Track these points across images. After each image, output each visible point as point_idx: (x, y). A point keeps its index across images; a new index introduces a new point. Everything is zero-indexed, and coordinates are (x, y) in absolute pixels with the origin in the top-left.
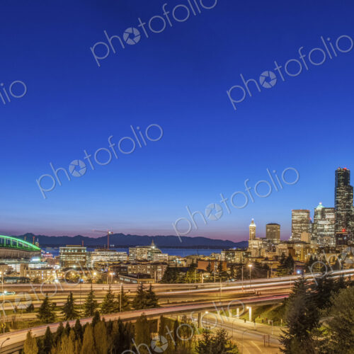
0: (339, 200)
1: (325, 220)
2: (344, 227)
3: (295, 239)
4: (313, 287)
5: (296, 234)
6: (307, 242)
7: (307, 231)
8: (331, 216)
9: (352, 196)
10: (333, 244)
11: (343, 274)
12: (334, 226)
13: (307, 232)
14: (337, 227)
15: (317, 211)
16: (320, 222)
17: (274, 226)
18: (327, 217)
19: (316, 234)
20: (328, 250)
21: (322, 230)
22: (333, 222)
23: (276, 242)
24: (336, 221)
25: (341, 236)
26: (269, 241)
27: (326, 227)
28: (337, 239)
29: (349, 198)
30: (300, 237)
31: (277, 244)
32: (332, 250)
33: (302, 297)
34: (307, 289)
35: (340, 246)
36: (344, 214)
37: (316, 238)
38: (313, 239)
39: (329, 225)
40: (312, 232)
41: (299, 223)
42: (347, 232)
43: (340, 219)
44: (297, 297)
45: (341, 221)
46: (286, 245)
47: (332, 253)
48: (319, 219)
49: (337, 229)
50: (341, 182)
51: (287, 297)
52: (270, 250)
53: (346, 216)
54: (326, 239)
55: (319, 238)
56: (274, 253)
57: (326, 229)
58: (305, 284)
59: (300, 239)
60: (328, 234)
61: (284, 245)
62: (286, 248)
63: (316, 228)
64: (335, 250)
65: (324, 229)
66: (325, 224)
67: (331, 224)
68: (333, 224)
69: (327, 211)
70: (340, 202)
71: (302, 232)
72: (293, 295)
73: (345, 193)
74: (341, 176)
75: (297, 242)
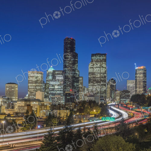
0: (67, 64)
1: (56, 81)
2: (70, 87)
3: (31, 97)
5: (31, 93)
6: (41, 100)
8: (60, 78)
12: (62, 86)
13: (41, 91)
14: (65, 87)
15: (49, 73)
16: (52, 83)
17: (13, 85)
18: (57, 78)
19: (48, 93)
20: (59, 107)
21: (53, 90)
22: (62, 83)
23: (14, 100)
24: (65, 82)
25: (69, 95)
26: (8, 99)
27: (56, 87)
28: (66, 98)
29: (74, 63)
30: (35, 95)
31: (16, 102)
32: (62, 107)
33: (50, 147)
34: (54, 141)
35: (69, 104)
36: (71, 76)
37: (48, 96)
38: (46, 97)
39: (58, 85)
40: (45, 91)
41: (34, 83)
42: (73, 92)
43: (68, 81)
44: (47, 148)
45: (69, 82)
46: (23, 102)
47: (63, 110)
48: (50, 80)
49: (65, 89)
50: (68, 49)
51: (38, 148)
52: (9, 107)
53: (73, 78)
54: (57, 98)
55: (50, 96)
56: (13, 109)
57: (56, 89)
58: (52, 136)
59: (35, 97)
60: (57, 93)
61: (22, 103)
62: (23, 105)
63: (48, 88)
64: (65, 107)
65: (55, 88)
66: (56, 85)
67: (60, 85)
68: (62, 85)
69: (57, 73)
70: (68, 66)
71: (37, 91)
72: (43, 146)
73: (72, 58)
74: (68, 44)
75: (32, 100)
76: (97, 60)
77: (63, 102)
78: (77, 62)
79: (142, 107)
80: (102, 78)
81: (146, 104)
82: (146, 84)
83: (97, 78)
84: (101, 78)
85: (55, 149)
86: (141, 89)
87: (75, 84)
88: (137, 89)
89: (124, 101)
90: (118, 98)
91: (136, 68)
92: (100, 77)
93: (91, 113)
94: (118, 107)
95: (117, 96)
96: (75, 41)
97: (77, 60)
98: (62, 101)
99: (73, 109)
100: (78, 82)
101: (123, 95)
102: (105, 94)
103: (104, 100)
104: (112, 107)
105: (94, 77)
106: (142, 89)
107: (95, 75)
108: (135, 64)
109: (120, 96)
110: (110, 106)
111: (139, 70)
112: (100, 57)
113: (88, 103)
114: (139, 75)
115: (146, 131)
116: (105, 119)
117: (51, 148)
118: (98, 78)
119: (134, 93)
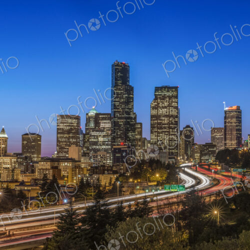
0: (117, 104)
3: (61, 155)
4: (83, 221)
5: (62, 148)
6: (77, 159)
7: (76, 144)
8: (107, 125)
9: (133, 98)
10: (109, 162)
11: (122, 202)
12: (110, 138)
14: (114, 139)
15: (90, 118)
17: (33, 137)
18: (102, 125)
19: (88, 148)
20: (103, 170)
21: (96, 143)
22: (110, 132)
23: (35, 159)
24: (113, 132)
25: (120, 151)
26: (26, 158)
27: (101, 139)
28: (114, 156)
29: (128, 101)
30: (67, 152)
31: (37, 162)
32: (108, 170)
33: (69, 235)
34: (77, 224)
35: (118, 165)
36: (123, 122)
37: (88, 153)
38: (85, 154)
39: (104, 136)
40: (84, 146)
41: (66, 132)
42: (126, 146)
43: (118, 129)
44: (63, 236)
45: (120, 131)
46: (49, 163)
47: (108, 174)
48: (91, 129)
49: (114, 142)
50: (119, 80)
51: (50, 237)
52: (27, 171)
53: (126, 124)
54: (100, 155)
55: (91, 153)
56: (32, 174)
57: (101, 141)
58: (74, 217)
59: (67, 155)
60: (103, 149)
61: (47, 164)
62: (49, 167)
63: (88, 140)
64: (111, 170)
65: (98, 141)
66: (100, 136)
67: (107, 136)
68: (109, 136)
69: (102, 117)
70: (118, 106)
71: (70, 146)
72: (58, 233)
73: (124, 94)
74: (119, 72)
75: (63, 159)
76: (163, 96)
77: (110, 162)
78: (133, 100)
79: (232, 169)
80: (172, 124)
81: (239, 164)
82: (241, 134)
83: (163, 124)
84: (170, 124)
85: (76, 237)
86: (234, 142)
87: (130, 134)
88: (227, 141)
89: (207, 160)
90: (197, 155)
91: (225, 109)
92: (168, 124)
93: (151, 178)
94: (195, 169)
95: (197, 153)
96: (129, 66)
97: (131, 96)
98: (108, 161)
99: (124, 173)
100: (134, 130)
101: (206, 152)
102: (177, 150)
103: (174, 158)
104: (186, 169)
105: (158, 124)
106: (236, 142)
107: (160, 120)
108: (224, 103)
109: (201, 153)
110: (183, 168)
111: (229, 112)
112: (168, 91)
113: (148, 164)
114: (229, 120)
115: (234, 207)
116: (169, 189)
117: (70, 237)
118: (165, 124)
119: (223, 148)
